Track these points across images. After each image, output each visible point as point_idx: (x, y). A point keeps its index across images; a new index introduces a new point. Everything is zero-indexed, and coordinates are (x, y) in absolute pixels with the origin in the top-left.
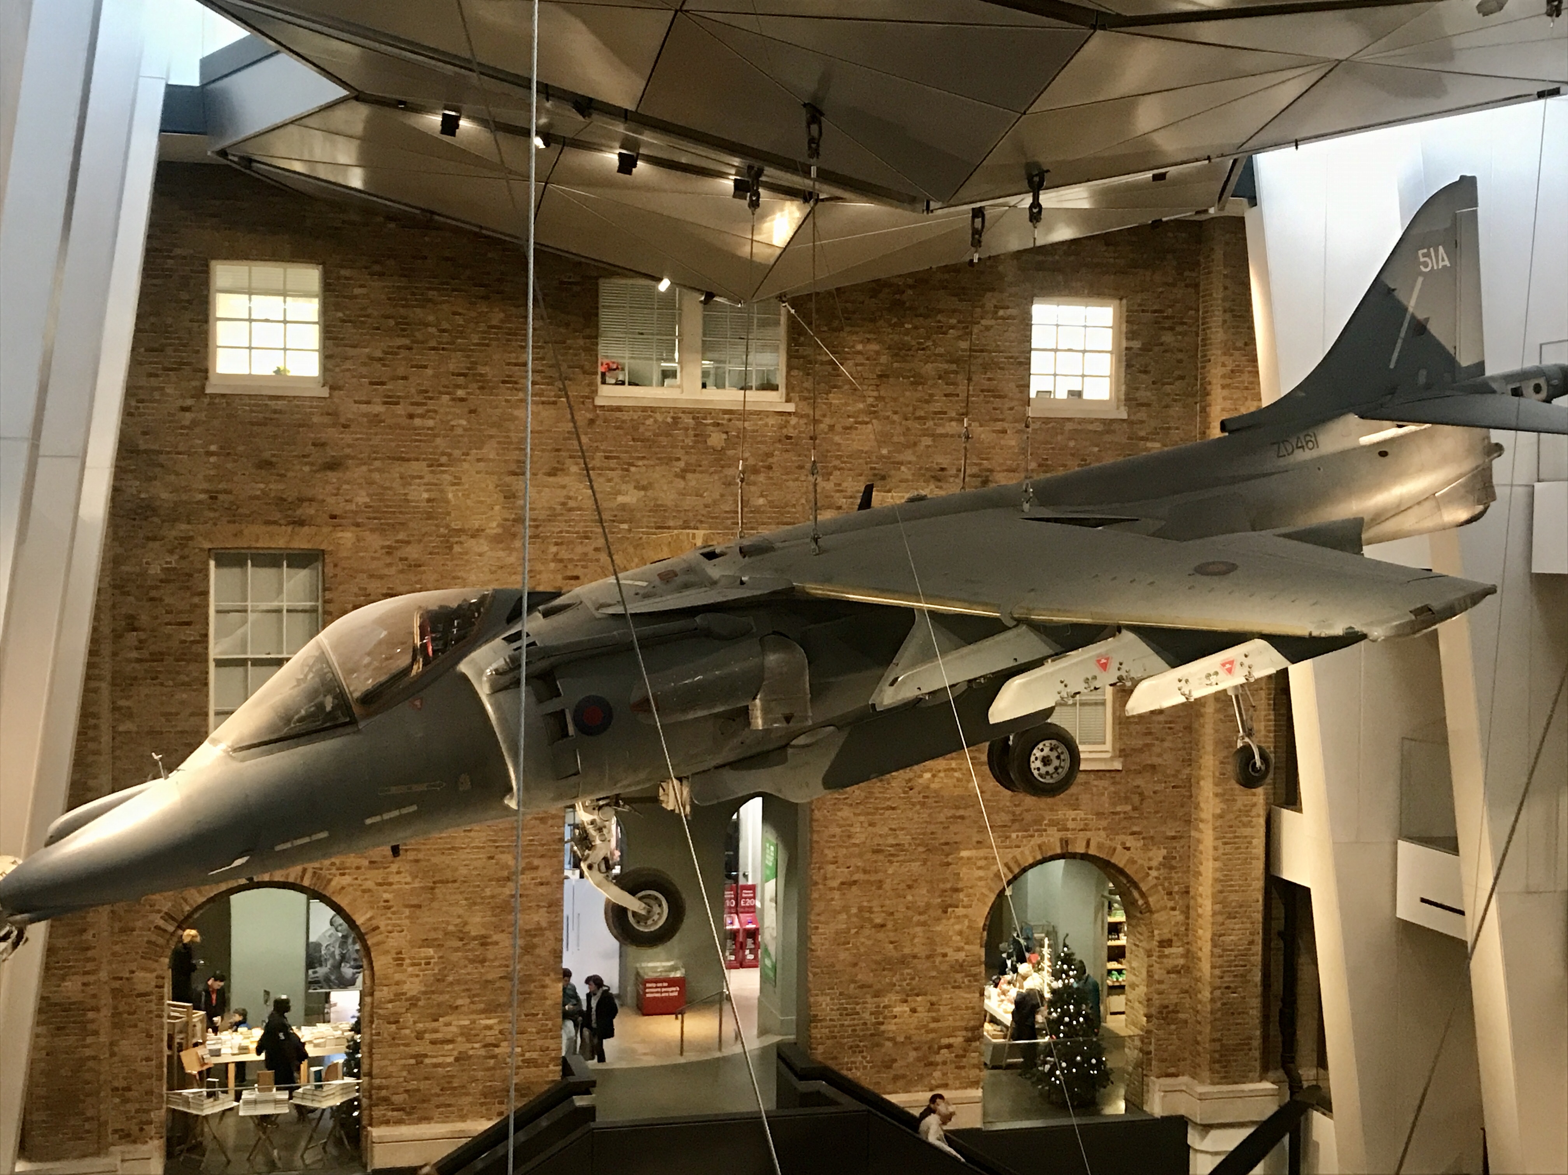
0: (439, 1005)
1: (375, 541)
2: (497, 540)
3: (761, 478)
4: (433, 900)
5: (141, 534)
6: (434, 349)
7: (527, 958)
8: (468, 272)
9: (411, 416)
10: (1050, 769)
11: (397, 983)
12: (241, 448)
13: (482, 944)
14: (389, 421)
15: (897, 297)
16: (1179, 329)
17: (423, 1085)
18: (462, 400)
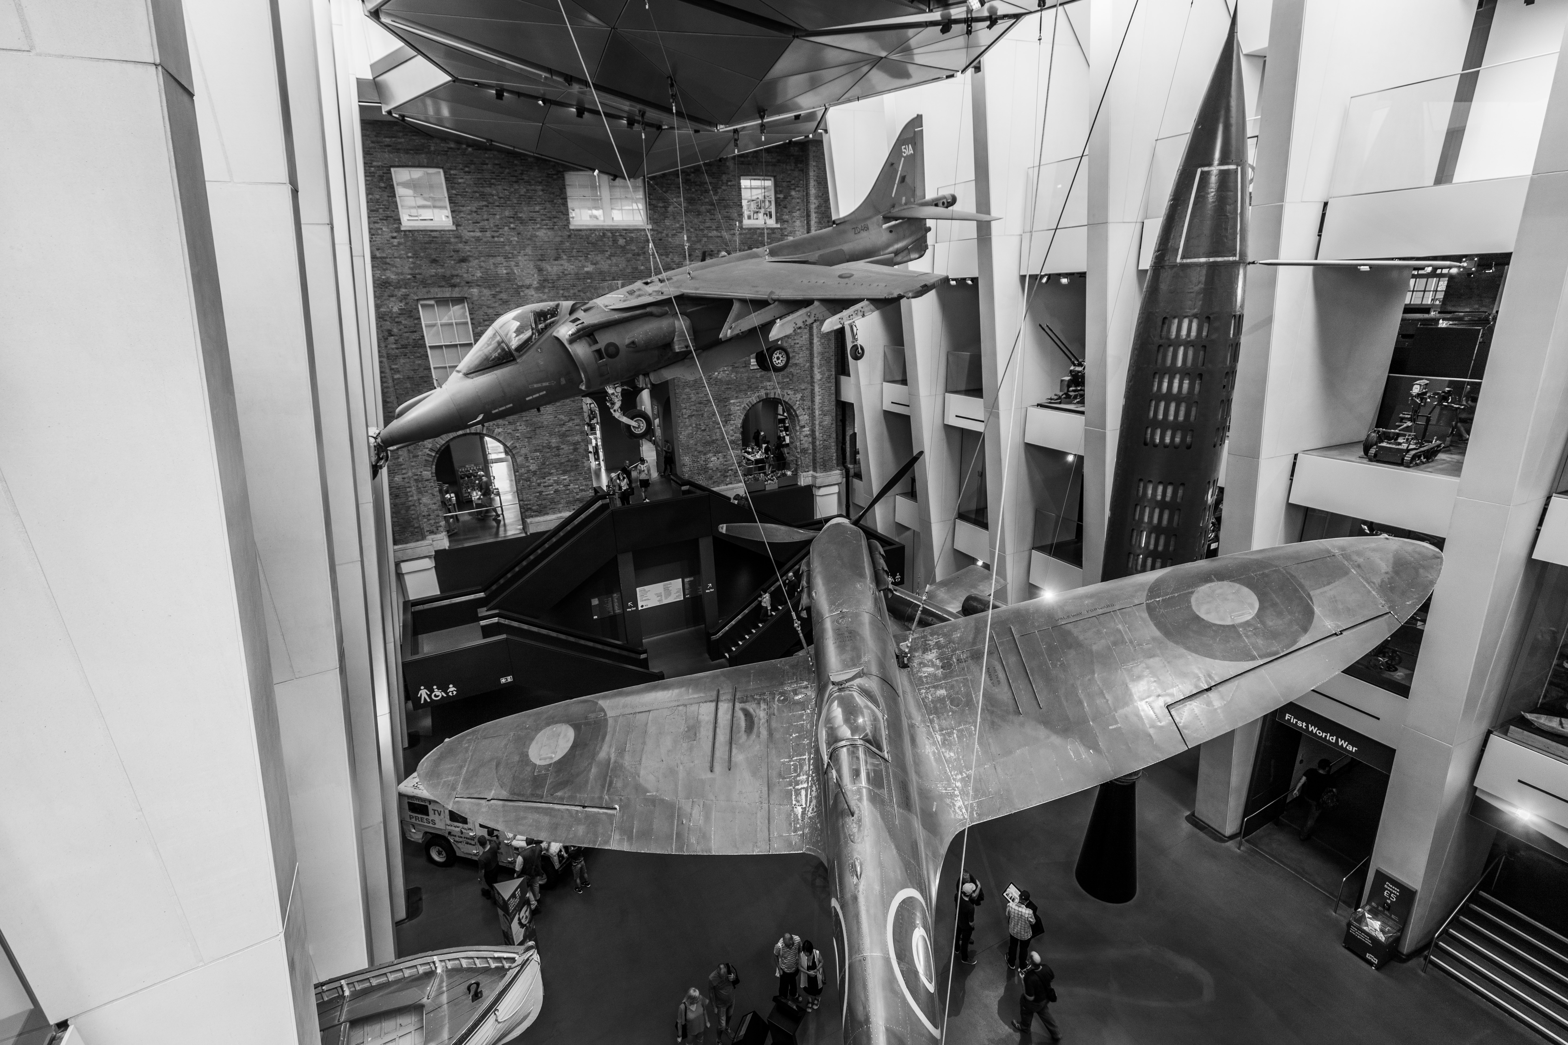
0: (545, 473)
1: (487, 292)
2: (537, 289)
3: (641, 258)
4: (536, 434)
5: (386, 294)
6: (498, 206)
7: (575, 453)
8: (507, 170)
9: (493, 237)
10: (780, 361)
11: (528, 467)
12: (422, 254)
13: (558, 450)
14: (485, 239)
15: (688, 177)
16: (797, 189)
17: (544, 502)
18: (514, 229)
